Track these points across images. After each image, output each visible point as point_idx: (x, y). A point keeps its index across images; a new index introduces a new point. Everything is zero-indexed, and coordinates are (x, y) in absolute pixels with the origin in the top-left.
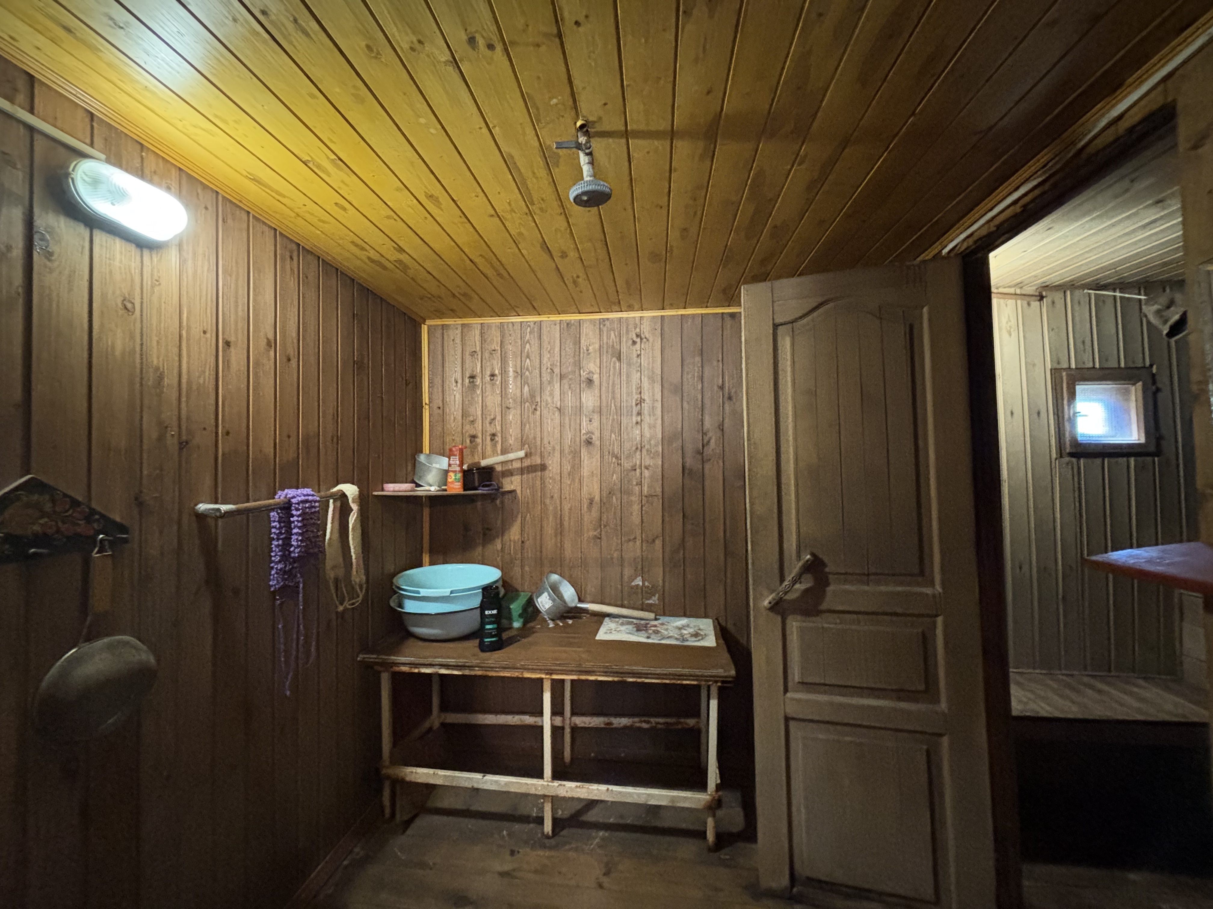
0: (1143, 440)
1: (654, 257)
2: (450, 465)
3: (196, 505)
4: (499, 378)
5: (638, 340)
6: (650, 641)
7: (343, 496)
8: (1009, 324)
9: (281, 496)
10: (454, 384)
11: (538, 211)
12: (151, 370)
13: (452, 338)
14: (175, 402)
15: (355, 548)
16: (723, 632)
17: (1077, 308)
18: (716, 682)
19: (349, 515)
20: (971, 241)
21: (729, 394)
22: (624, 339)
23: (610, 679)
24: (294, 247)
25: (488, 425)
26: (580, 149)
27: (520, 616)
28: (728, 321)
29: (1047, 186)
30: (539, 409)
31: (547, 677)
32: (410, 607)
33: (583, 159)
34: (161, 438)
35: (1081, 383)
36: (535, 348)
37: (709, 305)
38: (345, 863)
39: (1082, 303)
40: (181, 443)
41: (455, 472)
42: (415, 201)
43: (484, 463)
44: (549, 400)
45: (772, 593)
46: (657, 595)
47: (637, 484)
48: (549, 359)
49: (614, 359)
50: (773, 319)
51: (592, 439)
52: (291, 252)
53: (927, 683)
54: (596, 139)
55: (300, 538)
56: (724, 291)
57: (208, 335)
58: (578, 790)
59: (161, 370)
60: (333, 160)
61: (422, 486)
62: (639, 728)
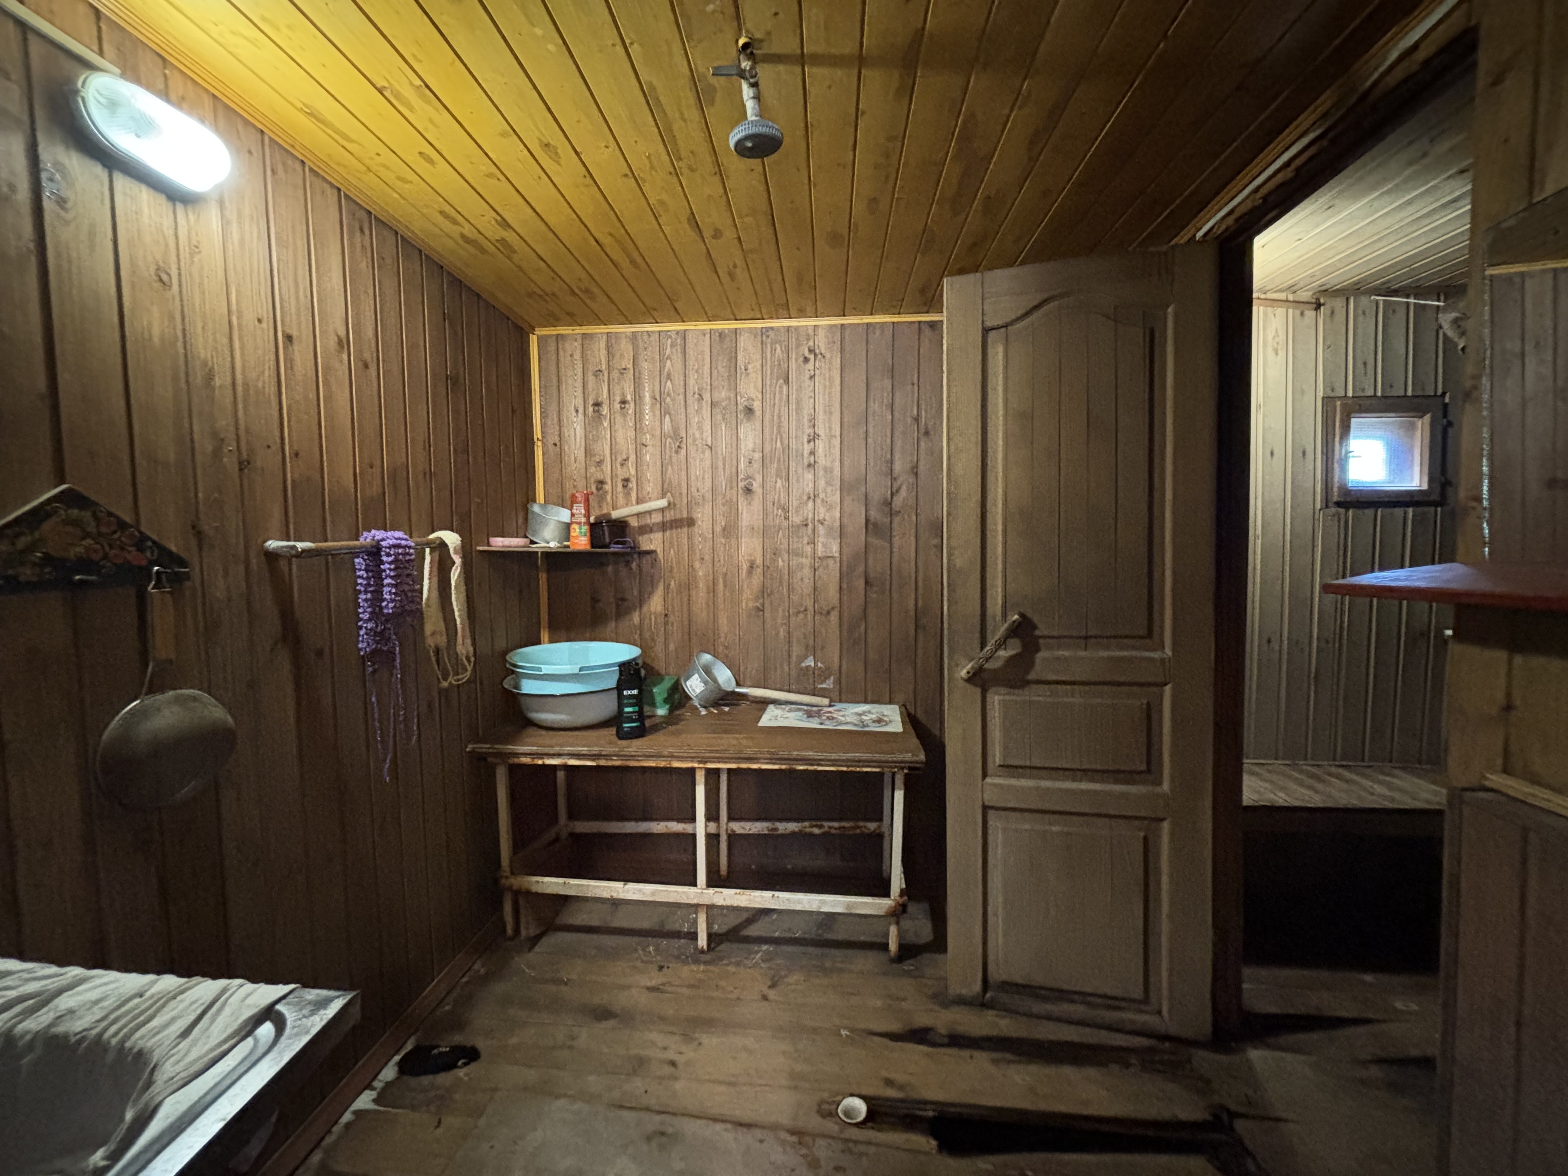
0: (1425, 487)
1: (835, 239)
2: (573, 515)
3: (265, 542)
4: (632, 405)
5: (812, 357)
6: (823, 727)
7: (443, 545)
8: (1277, 340)
9: (368, 538)
10: (574, 414)
11: (685, 171)
12: (198, 363)
13: (570, 353)
14: (229, 407)
15: (459, 610)
16: (911, 719)
17: (1361, 318)
18: (902, 768)
19: (451, 569)
20: (1230, 220)
21: (926, 428)
22: (793, 356)
23: (776, 767)
24: (365, 216)
25: (619, 467)
26: (743, 78)
27: (666, 701)
28: (927, 331)
29: (1325, 143)
30: (684, 446)
31: (701, 766)
32: (528, 687)
33: (747, 92)
34: (217, 453)
35: (1358, 415)
36: (679, 365)
37: (902, 310)
38: (464, 980)
39: (1367, 313)
40: (240, 463)
41: (579, 523)
42: (526, 152)
43: (615, 514)
44: (697, 435)
45: (972, 660)
46: (832, 678)
47: (808, 543)
48: (696, 380)
49: (781, 381)
50: (983, 322)
51: (752, 485)
52: (361, 222)
53: (1149, 763)
54: (761, 64)
55: (394, 590)
56: (923, 291)
57: (264, 325)
58: (738, 896)
59: (210, 364)
60: (418, 87)
61: (536, 543)
62: (811, 835)
